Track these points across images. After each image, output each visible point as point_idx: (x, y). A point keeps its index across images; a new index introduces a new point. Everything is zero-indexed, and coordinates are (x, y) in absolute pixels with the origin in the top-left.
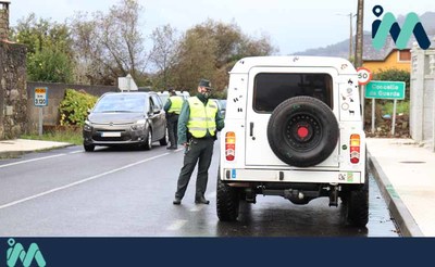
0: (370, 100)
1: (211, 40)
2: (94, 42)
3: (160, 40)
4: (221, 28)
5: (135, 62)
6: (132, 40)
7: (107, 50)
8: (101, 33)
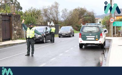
0: (115, 27)
1: (77, 12)
2: (48, 13)
3: (64, 12)
4: (81, 9)
5: (58, 18)
6: (57, 13)
7: (51, 15)
8: (49, 11)
